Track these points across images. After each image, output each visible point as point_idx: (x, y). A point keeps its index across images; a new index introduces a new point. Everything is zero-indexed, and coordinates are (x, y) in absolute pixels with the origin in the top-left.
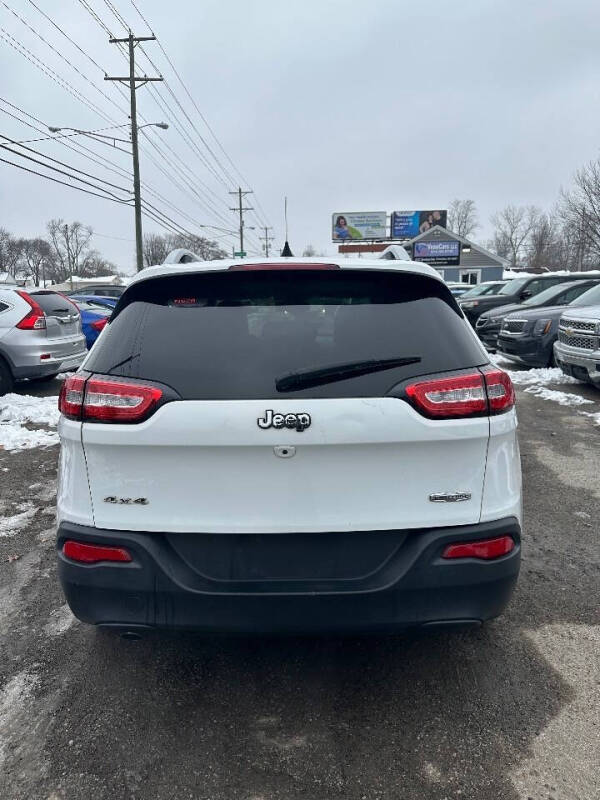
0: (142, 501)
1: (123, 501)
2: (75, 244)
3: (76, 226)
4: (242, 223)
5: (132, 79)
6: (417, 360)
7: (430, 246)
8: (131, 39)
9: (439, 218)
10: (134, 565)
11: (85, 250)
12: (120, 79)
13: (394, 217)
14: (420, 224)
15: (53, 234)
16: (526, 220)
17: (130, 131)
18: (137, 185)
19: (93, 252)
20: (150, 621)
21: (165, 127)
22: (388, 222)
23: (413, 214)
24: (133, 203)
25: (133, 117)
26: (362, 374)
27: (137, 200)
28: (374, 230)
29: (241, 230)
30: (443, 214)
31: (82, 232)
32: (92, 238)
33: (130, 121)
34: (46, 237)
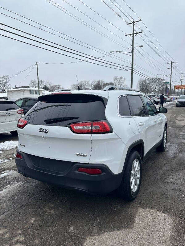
2: (120, 83)
3: (121, 78)
4: (172, 73)
5: (133, 34)
6: (78, 118)
8: (134, 22)
11: (123, 85)
12: (129, 35)
15: (115, 80)
17: (132, 49)
18: (132, 65)
19: (125, 85)
21: (142, 46)
24: (131, 70)
25: (133, 45)
26: (64, 121)
27: (132, 69)
29: (171, 75)
31: (123, 79)
32: (125, 81)
33: (132, 46)
34: (113, 82)
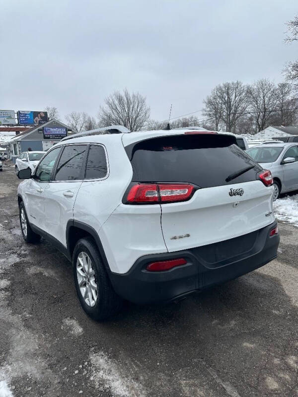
0: (188, 236)
1: (181, 237)
7: (51, 129)
9: (43, 115)
10: (188, 264)
13: (19, 113)
14: (34, 119)
16: (81, 119)
20: (197, 288)
22: (16, 117)
23: (29, 113)
28: (8, 120)
30: (46, 113)
